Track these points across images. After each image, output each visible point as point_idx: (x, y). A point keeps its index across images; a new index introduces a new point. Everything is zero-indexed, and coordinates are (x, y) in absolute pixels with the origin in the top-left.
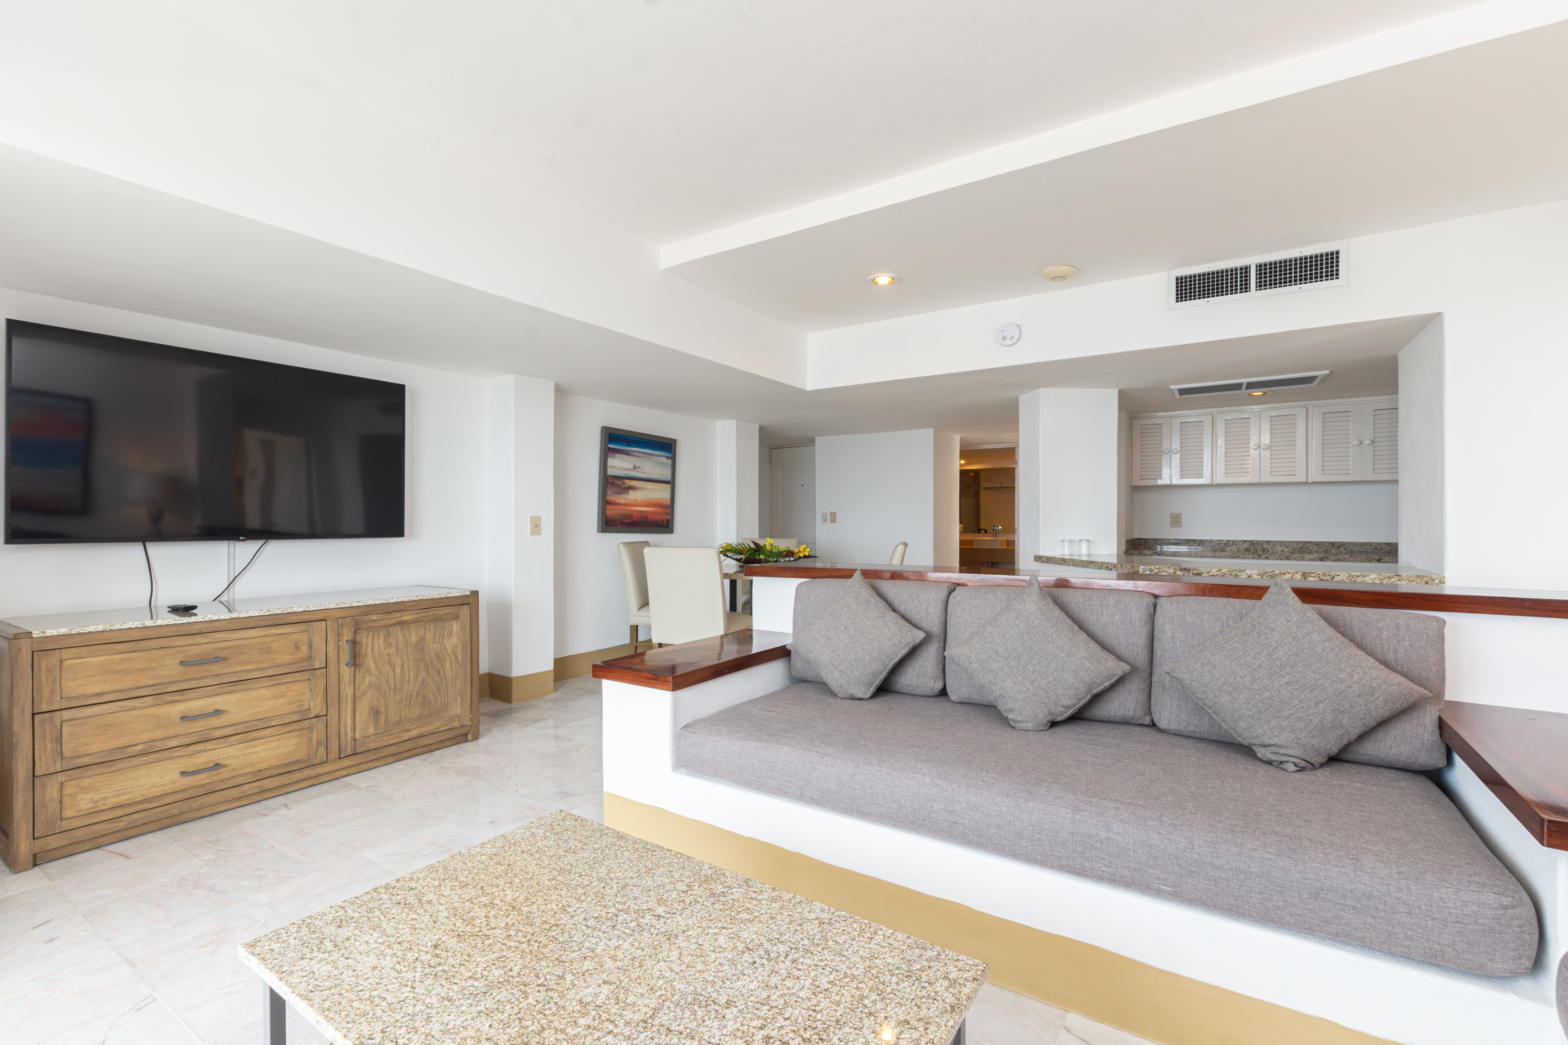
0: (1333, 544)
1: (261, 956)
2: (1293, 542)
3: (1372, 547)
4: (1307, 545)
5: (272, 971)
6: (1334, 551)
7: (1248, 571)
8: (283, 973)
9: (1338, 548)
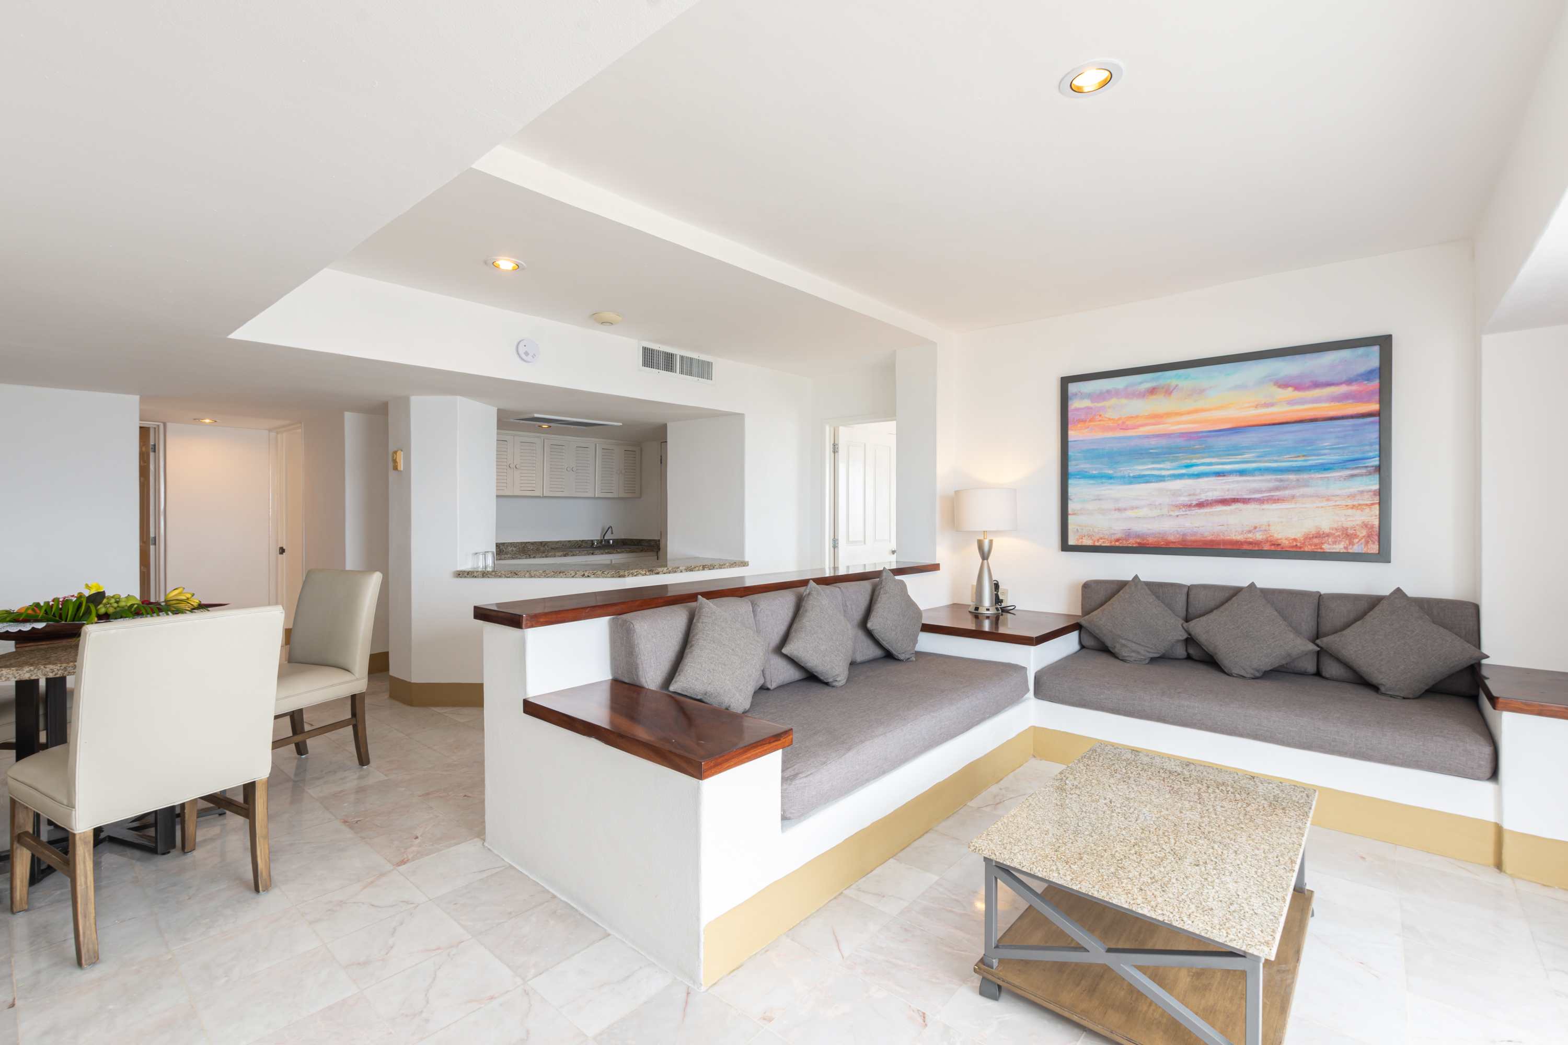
0: (541, 543)
1: (1272, 934)
2: (519, 543)
3: (562, 544)
4: (527, 545)
5: (1279, 922)
6: (542, 548)
7: (680, 568)
8: (1275, 917)
9: (544, 546)
